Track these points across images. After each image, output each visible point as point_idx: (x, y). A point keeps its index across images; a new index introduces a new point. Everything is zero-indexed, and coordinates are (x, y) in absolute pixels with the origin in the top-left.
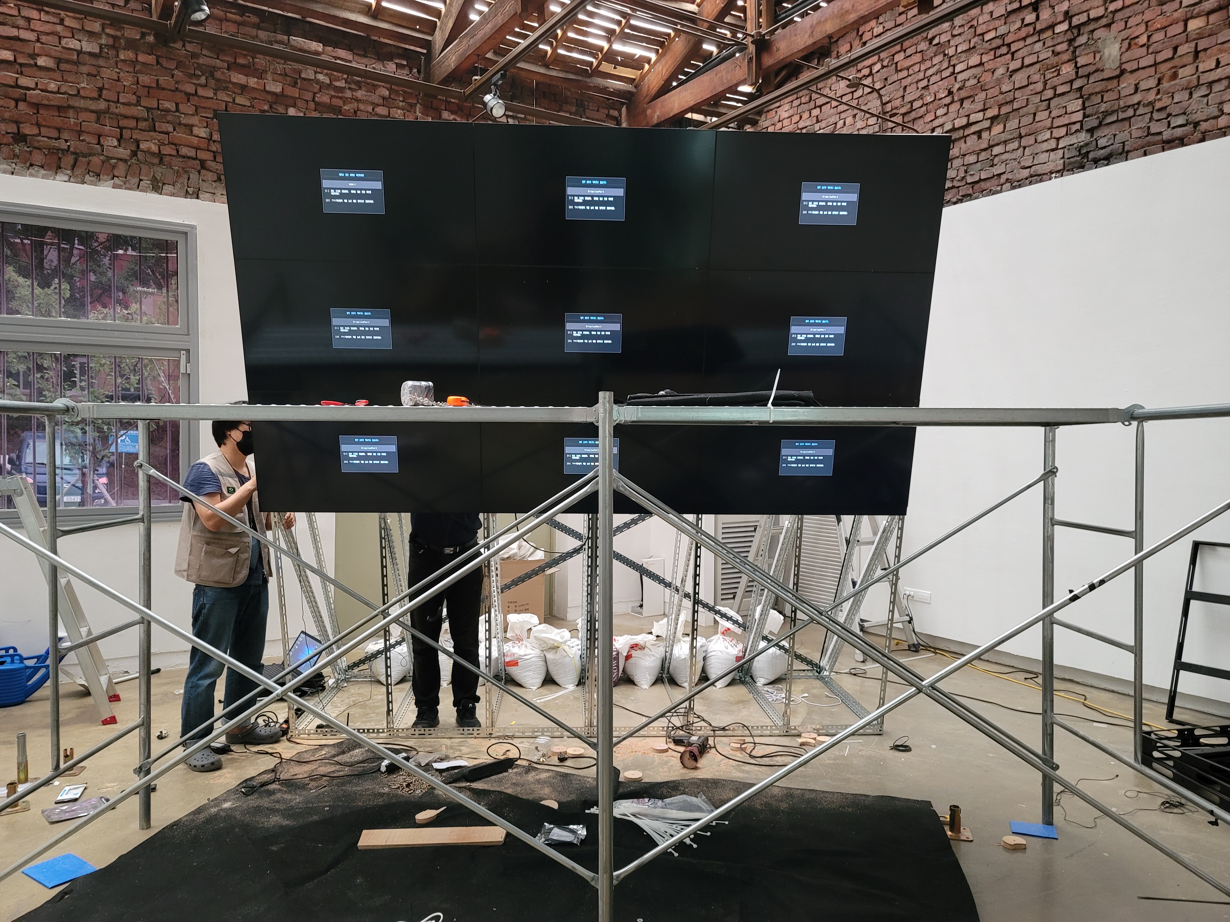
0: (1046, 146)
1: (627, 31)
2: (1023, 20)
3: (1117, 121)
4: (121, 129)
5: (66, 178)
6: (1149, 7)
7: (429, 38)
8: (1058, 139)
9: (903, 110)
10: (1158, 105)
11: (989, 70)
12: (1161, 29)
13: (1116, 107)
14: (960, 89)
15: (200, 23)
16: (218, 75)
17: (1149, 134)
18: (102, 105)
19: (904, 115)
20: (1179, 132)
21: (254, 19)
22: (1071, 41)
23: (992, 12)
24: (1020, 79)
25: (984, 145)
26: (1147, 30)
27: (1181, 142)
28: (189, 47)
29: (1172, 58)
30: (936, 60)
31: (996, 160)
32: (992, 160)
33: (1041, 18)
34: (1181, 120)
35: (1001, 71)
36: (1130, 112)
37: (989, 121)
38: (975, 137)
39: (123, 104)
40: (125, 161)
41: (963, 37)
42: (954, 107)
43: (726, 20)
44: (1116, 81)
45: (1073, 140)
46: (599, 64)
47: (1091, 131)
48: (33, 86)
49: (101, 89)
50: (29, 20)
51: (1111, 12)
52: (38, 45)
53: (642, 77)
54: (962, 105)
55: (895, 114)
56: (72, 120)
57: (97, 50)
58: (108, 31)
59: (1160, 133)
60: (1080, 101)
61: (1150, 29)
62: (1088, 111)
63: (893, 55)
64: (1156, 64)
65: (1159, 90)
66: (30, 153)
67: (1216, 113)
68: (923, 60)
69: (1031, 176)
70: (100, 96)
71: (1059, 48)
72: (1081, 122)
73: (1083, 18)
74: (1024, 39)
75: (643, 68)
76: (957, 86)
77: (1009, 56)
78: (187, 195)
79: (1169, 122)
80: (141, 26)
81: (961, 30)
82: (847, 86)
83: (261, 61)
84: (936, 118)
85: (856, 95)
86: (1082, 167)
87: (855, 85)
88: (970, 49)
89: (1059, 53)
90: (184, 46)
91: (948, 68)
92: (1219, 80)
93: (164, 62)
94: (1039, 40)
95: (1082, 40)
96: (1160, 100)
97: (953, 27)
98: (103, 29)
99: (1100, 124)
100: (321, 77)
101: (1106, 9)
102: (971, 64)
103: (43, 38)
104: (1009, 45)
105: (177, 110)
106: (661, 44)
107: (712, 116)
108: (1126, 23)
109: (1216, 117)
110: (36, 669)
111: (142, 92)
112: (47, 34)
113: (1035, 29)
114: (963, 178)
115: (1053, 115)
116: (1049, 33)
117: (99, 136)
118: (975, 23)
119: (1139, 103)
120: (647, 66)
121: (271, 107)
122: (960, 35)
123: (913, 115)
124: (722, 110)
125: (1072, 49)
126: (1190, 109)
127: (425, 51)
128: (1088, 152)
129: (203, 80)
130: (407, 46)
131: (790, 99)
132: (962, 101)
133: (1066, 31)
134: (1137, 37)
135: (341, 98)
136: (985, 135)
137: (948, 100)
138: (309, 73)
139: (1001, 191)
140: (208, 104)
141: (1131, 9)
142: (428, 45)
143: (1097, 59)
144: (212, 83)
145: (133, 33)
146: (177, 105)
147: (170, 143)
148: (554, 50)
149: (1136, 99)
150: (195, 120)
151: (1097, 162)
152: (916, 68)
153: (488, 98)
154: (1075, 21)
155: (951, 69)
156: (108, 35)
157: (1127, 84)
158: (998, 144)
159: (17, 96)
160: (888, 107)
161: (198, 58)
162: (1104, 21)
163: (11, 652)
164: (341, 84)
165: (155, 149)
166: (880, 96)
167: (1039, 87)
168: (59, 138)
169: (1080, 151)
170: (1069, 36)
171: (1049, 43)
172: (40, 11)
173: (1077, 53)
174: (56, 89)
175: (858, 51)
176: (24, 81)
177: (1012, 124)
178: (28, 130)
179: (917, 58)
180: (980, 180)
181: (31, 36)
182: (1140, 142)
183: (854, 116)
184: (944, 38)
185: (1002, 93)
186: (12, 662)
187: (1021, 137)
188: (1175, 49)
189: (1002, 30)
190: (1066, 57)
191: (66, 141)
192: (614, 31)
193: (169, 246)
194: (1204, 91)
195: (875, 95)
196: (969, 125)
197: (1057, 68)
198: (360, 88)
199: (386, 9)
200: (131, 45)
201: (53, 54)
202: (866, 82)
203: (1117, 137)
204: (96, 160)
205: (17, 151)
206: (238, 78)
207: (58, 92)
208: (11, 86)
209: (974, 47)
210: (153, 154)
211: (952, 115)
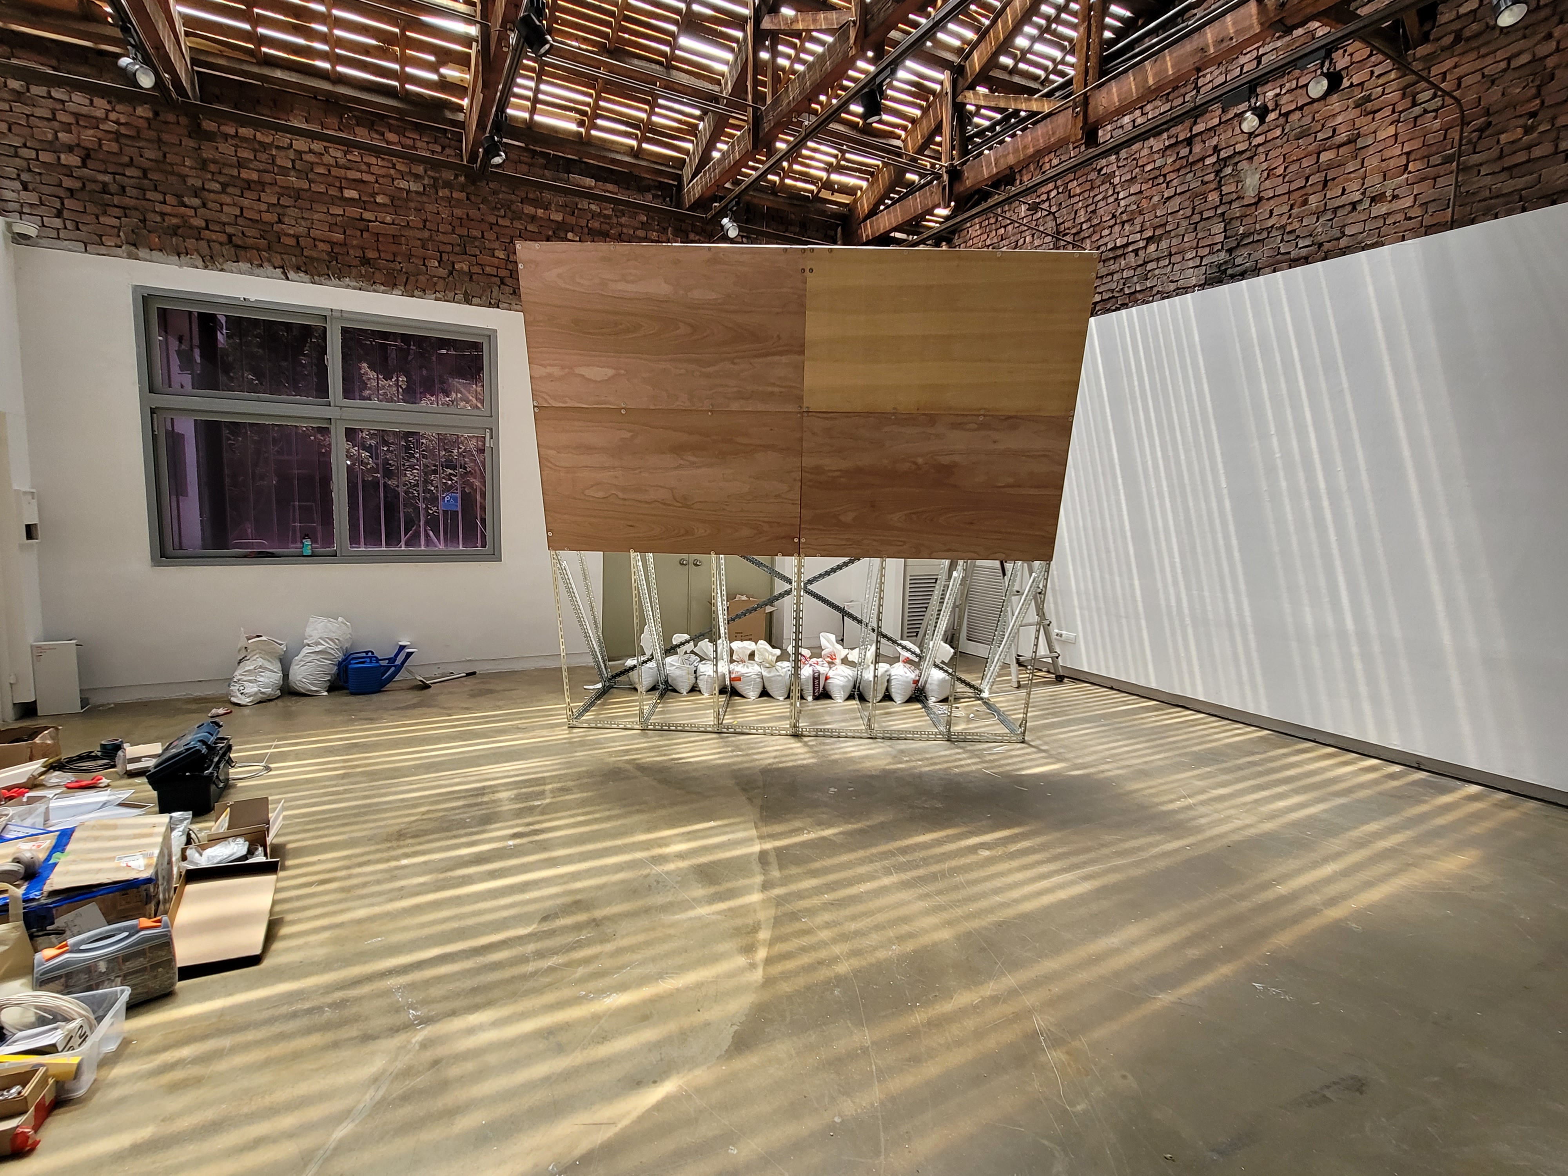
0: (1191, 264)
1: (843, 163)
2: (1178, 153)
3: (1253, 242)
4: (441, 253)
5: (400, 293)
6: (1288, 141)
7: (680, 172)
8: (1202, 258)
9: (1074, 231)
10: (1289, 229)
11: (1147, 197)
12: (1297, 160)
13: (1252, 230)
14: (1122, 213)
15: (498, 166)
16: (514, 207)
17: (1279, 253)
18: (426, 234)
19: (1075, 234)
20: (1304, 252)
21: (542, 161)
22: (1217, 173)
23: (1152, 147)
24: (1173, 205)
25: (1141, 262)
26: (1284, 161)
27: (1306, 260)
28: (491, 185)
29: (1305, 186)
30: (1102, 188)
31: (1149, 275)
32: (1146, 275)
33: (1194, 151)
34: (1308, 242)
35: (1156, 199)
36: (1265, 234)
37: (1145, 241)
38: (1133, 255)
39: (442, 233)
40: (444, 279)
41: (1127, 169)
42: (1117, 229)
43: (926, 153)
44: (1254, 207)
45: (1214, 258)
46: (819, 191)
47: (1230, 251)
48: (374, 219)
49: (425, 221)
50: (369, 165)
51: (1255, 146)
52: (377, 185)
53: (855, 201)
54: (1123, 226)
55: (1068, 234)
56: (404, 247)
57: (421, 189)
58: (429, 173)
59: (1289, 253)
60: (1222, 225)
61: (1287, 161)
62: (1228, 234)
63: (1067, 183)
64: (1289, 192)
65: (1290, 215)
66: (373, 273)
67: (1339, 235)
68: (1092, 188)
69: (1178, 289)
70: (425, 226)
71: (1206, 179)
72: (1222, 242)
73: (1230, 152)
74: (1178, 170)
75: (856, 194)
76: (1120, 211)
77: (1164, 185)
78: (490, 305)
79: (1297, 243)
80: (455, 169)
81: (1125, 162)
82: (1028, 210)
83: (547, 195)
84: (1101, 237)
85: (1035, 217)
86: (1220, 282)
87: (1034, 208)
88: (1132, 178)
89: (1207, 183)
90: (487, 184)
91: (1112, 195)
92: (1344, 206)
93: (472, 198)
94: (1191, 171)
95: (1229, 170)
96: (1291, 223)
97: (1118, 160)
98: (426, 172)
99: (1238, 245)
100: (593, 207)
101: (1250, 143)
102: (1132, 192)
103: (381, 180)
104: (1165, 176)
105: (483, 237)
106: (872, 174)
107: (914, 235)
108: (1267, 155)
109: (1338, 239)
110: (389, 668)
111: (456, 223)
112: (383, 176)
113: (1187, 161)
114: (1122, 290)
115: (1199, 236)
116: (1200, 165)
117: (424, 259)
118: (1137, 156)
119: (1272, 227)
120: (859, 193)
121: (554, 232)
122: (1124, 166)
123: (1082, 235)
124: (922, 230)
125: (1218, 178)
126: (1316, 231)
127: (676, 183)
128: (1226, 269)
129: (502, 213)
130: (662, 180)
131: (980, 219)
132: (1123, 223)
133: (1214, 163)
134: (1275, 168)
135: (609, 224)
136: (1141, 253)
137: (1112, 222)
138: (584, 204)
139: (1152, 301)
140: (507, 231)
141: (1271, 143)
142: (679, 178)
143: (1239, 188)
144: (510, 214)
145: (449, 175)
146: (483, 233)
147: (477, 264)
148: (782, 180)
149: (1270, 223)
150: (496, 245)
151: (1233, 278)
152: (1086, 195)
153: (725, 221)
154: (1223, 154)
155: (1115, 196)
156: (430, 177)
157: (1264, 209)
158: (1152, 261)
159: (362, 227)
160: (1062, 228)
161: (498, 194)
162: (1248, 154)
163: (370, 654)
164: (609, 212)
165: (466, 269)
166: (1055, 218)
167: (1189, 212)
168: (395, 261)
169: (1219, 268)
170: (1217, 167)
171: (1199, 174)
172: (377, 158)
173: (1223, 182)
174: (391, 222)
175: (1038, 178)
176: (367, 215)
177: (1164, 244)
178: (371, 254)
179: (1088, 186)
180: (1136, 292)
181: (372, 179)
182: (1271, 260)
183: (1033, 235)
184: (1109, 170)
185: (1157, 217)
186: (371, 662)
187: (1170, 255)
188: (1307, 179)
189: (1158, 163)
190: (1213, 186)
191: (400, 263)
192: (832, 164)
193: (477, 346)
194: (1329, 215)
195: (1051, 217)
196: (1128, 244)
197: (1204, 196)
198: (624, 215)
199: (645, 150)
200: (448, 185)
201: (388, 192)
202: (1045, 206)
203: (1252, 256)
204: (423, 278)
205: (363, 271)
206: (529, 210)
207: (393, 224)
208: (357, 219)
209: (1136, 177)
210: (464, 273)
211: (1114, 236)
